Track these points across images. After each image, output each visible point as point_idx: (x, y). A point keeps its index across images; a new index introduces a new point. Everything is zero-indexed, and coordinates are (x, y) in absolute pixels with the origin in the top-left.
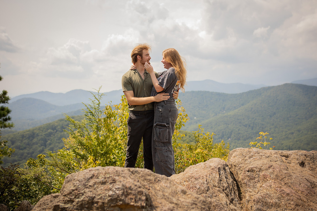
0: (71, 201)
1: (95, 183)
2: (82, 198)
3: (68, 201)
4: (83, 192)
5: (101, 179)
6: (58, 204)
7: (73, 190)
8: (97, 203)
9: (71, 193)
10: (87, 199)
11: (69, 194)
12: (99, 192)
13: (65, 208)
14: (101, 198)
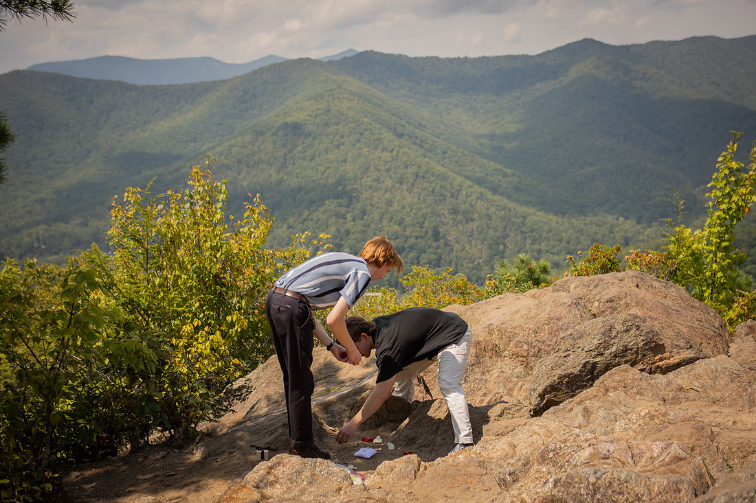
0: (602, 354)
1: (618, 333)
2: (614, 349)
3: (597, 355)
4: (612, 342)
5: (619, 327)
6: (588, 360)
7: (600, 344)
8: (631, 349)
9: (599, 347)
10: (622, 348)
11: (596, 348)
12: (629, 340)
13: (596, 362)
14: (633, 345)
